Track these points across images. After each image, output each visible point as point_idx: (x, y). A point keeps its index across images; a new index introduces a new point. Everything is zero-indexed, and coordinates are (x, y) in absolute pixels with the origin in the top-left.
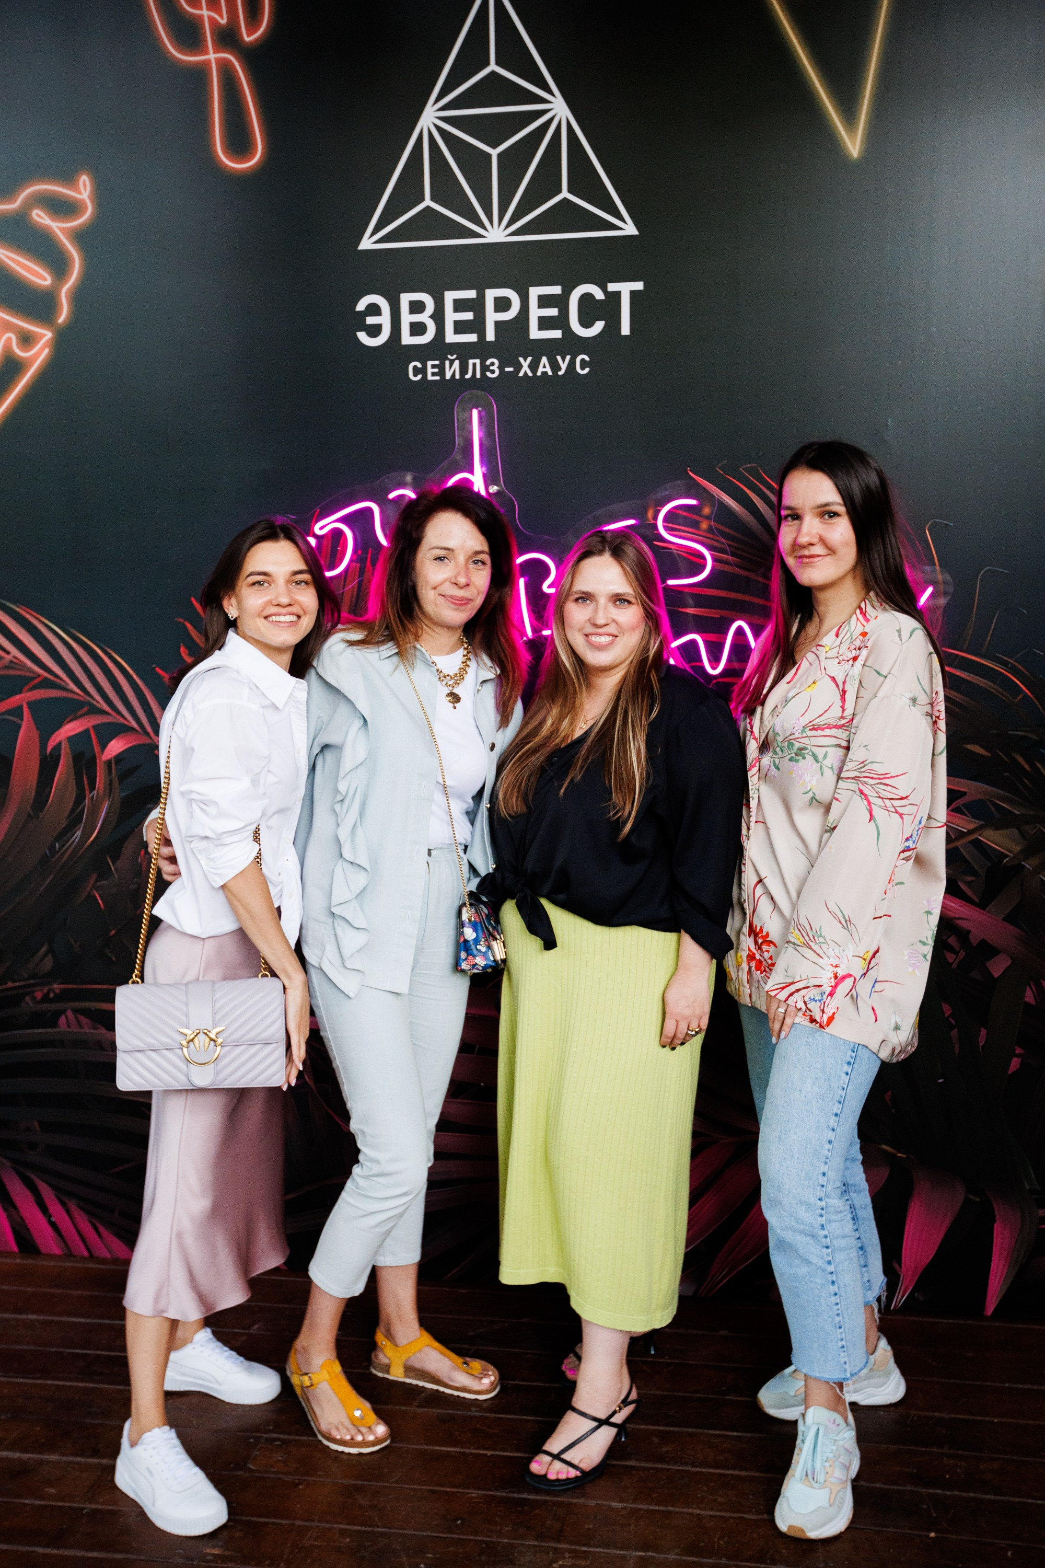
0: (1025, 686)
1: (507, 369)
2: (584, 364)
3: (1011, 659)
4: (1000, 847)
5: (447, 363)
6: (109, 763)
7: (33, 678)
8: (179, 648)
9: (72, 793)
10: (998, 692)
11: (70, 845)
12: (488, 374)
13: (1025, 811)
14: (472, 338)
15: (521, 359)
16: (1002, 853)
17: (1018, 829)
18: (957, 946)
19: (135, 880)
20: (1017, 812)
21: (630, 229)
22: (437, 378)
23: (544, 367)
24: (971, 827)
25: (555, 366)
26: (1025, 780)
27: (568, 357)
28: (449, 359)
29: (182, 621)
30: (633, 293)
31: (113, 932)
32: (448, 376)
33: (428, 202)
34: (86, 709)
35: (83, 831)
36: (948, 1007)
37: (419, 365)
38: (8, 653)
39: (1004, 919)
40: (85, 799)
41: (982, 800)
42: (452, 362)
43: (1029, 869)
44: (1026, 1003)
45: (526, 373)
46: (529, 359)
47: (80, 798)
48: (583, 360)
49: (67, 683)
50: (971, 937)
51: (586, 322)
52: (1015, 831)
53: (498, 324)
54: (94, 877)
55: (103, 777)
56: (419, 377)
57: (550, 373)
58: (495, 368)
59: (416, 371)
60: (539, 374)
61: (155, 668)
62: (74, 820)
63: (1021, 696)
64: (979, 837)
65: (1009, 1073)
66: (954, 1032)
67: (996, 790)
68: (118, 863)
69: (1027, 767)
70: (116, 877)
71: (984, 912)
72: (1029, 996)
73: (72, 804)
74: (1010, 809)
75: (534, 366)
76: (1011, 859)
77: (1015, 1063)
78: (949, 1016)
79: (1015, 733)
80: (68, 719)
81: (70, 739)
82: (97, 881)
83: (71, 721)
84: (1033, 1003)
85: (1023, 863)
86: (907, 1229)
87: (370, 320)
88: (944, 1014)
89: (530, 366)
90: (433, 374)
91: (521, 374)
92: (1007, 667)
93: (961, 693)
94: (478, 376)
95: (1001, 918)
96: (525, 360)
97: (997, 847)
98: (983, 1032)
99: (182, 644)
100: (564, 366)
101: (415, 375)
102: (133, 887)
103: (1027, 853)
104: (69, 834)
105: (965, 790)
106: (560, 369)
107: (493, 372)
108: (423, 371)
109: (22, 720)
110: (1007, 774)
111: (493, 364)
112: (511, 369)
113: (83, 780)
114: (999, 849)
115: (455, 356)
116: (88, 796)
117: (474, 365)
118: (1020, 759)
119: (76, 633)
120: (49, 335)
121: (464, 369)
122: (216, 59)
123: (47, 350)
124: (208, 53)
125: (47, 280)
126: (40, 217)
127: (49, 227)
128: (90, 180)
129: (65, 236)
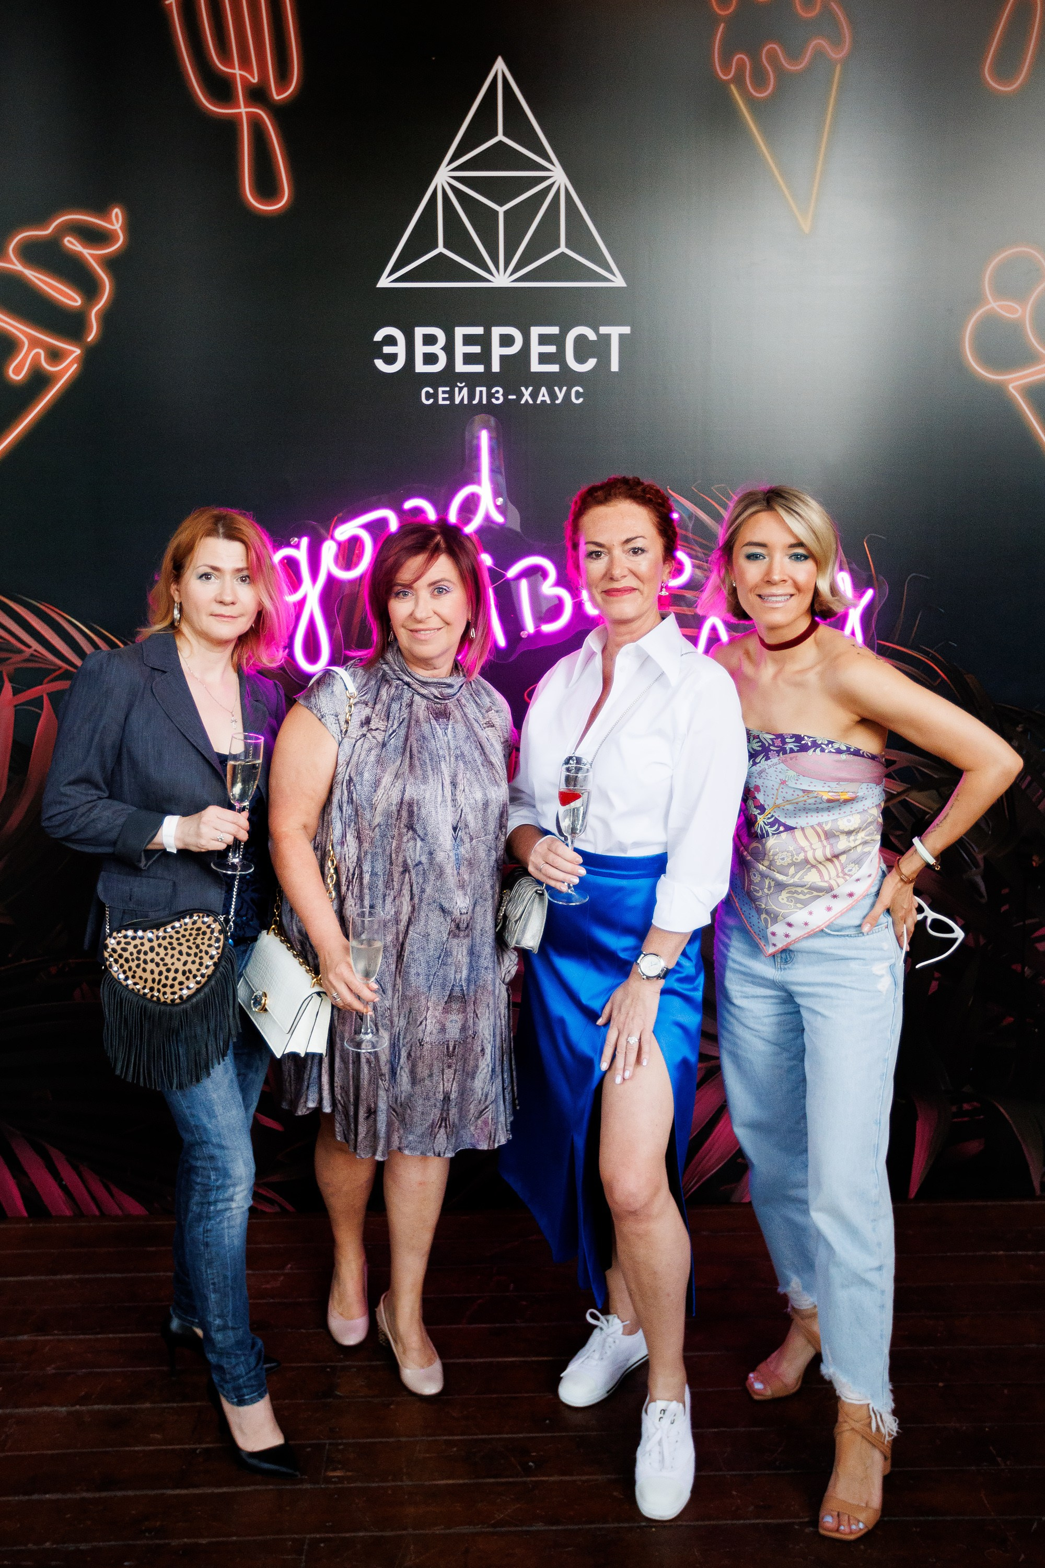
0: (943, 672)
1: (510, 397)
2: (578, 395)
3: (932, 649)
4: (923, 805)
5: (457, 389)
7: (55, 671)
12: (494, 400)
13: (942, 775)
14: (480, 368)
15: (523, 389)
17: (938, 791)
20: (937, 778)
21: (618, 281)
22: (448, 402)
23: (543, 396)
24: (902, 790)
25: (553, 396)
27: (565, 389)
28: (458, 386)
30: (621, 336)
32: (457, 401)
33: (441, 249)
37: (431, 391)
38: (29, 647)
41: (909, 767)
42: (461, 389)
45: (527, 401)
46: (530, 389)
48: (577, 392)
51: (580, 359)
52: (935, 794)
53: (503, 358)
56: (431, 401)
57: (549, 402)
58: (499, 395)
59: (428, 396)
60: (539, 402)
63: (939, 680)
65: (930, 993)
67: (921, 759)
74: (932, 775)
75: (534, 395)
77: (934, 985)
87: (387, 350)
89: (531, 395)
90: (444, 399)
91: (523, 402)
92: (929, 657)
94: (484, 402)
96: (527, 390)
97: (920, 806)
100: (561, 396)
101: (427, 399)
106: (557, 398)
107: (497, 399)
108: (435, 396)
109: (42, 709)
111: (497, 392)
112: (514, 397)
115: (464, 384)
117: (481, 392)
119: (98, 628)
120: (78, 351)
121: (471, 396)
122: (247, 113)
123: (75, 366)
124: (239, 107)
125: (75, 301)
126: (72, 244)
127: (81, 253)
128: (122, 213)
129: (96, 262)
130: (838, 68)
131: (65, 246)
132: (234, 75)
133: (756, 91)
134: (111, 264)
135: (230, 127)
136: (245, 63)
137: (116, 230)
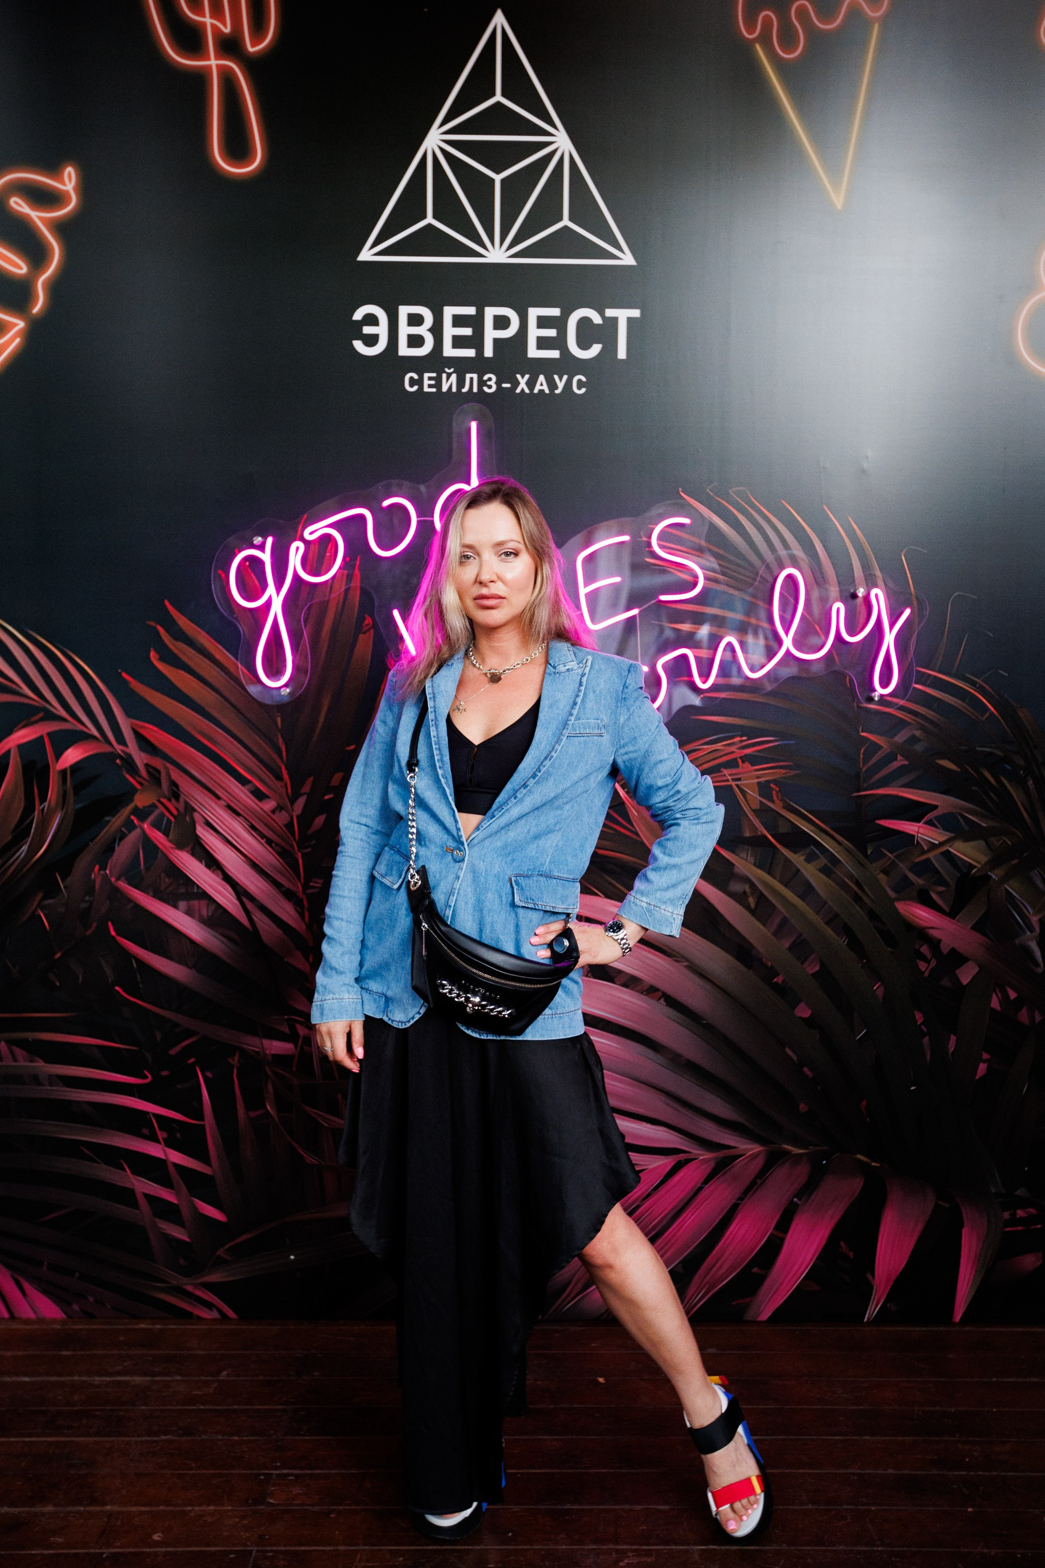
0: (992, 705)
1: (504, 385)
2: (580, 385)
3: (979, 679)
4: (968, 858)
5: (444, 376)
6: (63, 773)
8: (149, 653)
9: (19, 806)
10: (968, 710)
11: (14, 862)
12: (485, 389)
13: (991, 823)
14: (470, 353)
15: (519, 376)
16: (970, 864)
17: (985, 841)
18: (928, 955)
19: (87, 898)
20: (984, 825)
21: (628, 259)
22: (434, 390)
23: (542, 385)
24: (943, 839)
25: (552, 385)
26: (992, 795)
27: (565, 377)
28: (445, 372)
29: (153, 624)
30: (630, 320)
31: (58, 955)
32: (445, 388)
33: (430, 219)
34: (41, 715)
35: (29, 847)
36: (921, 1015)
37: (416, 376)
39: (972, 928)
40: (34, 811)
41: (953, 813)
42: (449, 375)
43: (994, 880)
44: (993, 1010)
45: (523, 390)
46: (527, 377)
47: (29, 809)
48: (579, 381)
49: (21, 688)
50: (941, 945)
51: (584, 344)
52: (983, 843)
53: (496, 341)
54: (40, 895)
55: (56, 790)
56: (415, 388)
57: (547, 391)
58: (492, 383)
59: (412, 382)
60: (536, 391)
61: (120, 673)
62: (21, 833)
63: (987, 714)
64: (950, 849)
65: (977, 1078)
66: (926, 1040)
67: (963, 803)
68: (69, 878)
69: (993, 781)
70: (66, 895)
71: (955, 921)
72: (995, 1003)
73: (18, 816)
74: (979, 822)
75: (531, 384)
76: (979, 870)
77: (982, 1068)
78: (920, 1024)
79: (982, 749)
80: (20, 726)
81: (20, 747)
82: (43, 899)
83: (24, 727)
84: (999, 1008)
85: (989, 873)
86: (880, 1239)
87: (367, 330)
88: (916, 1021)
89: (527, 384)
90: (430, 386)
91: (518, 391)
92: (975, 686)
93: (933, 711)
94: (475, 390)
95: (970, 926)
96: (523, 377)
97: (966, 858)
98: (953, 1038)
99: (152, 649)
100: (561, 385)
101: (411, 386)
102: (84, 905)
103: (994, 863)
104: (14, 849)
105: (935, 803)
106: (557, 388)
107: (490, 387)
108: (420, 382)
110: (974, 788)
111: (490, 379)
112: (508, 385)
113: (33, 790)
114: (969, 860)
115: (452, 370)
116: (38, 808)
117: (472, 379)
118: (987, 774)
119: (34, 634)
120: (21, 324)
121: (461, 383)
122: (217, 66)
123: (18, 340)
124: (209, 59)
125: (21, 268)
126: (19, 205)
127: (28, 215)
128: (76, 171)
129: (45, 225)
130: (876, 29)
131: (12, 208)
132: (204, 24)
133: (784, 52)
134: (62, 228)
135: (199, 79)
136: (217, 11)
137: (67, 192)
